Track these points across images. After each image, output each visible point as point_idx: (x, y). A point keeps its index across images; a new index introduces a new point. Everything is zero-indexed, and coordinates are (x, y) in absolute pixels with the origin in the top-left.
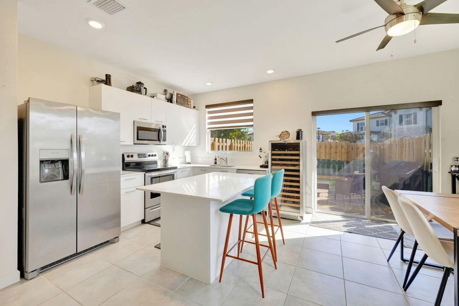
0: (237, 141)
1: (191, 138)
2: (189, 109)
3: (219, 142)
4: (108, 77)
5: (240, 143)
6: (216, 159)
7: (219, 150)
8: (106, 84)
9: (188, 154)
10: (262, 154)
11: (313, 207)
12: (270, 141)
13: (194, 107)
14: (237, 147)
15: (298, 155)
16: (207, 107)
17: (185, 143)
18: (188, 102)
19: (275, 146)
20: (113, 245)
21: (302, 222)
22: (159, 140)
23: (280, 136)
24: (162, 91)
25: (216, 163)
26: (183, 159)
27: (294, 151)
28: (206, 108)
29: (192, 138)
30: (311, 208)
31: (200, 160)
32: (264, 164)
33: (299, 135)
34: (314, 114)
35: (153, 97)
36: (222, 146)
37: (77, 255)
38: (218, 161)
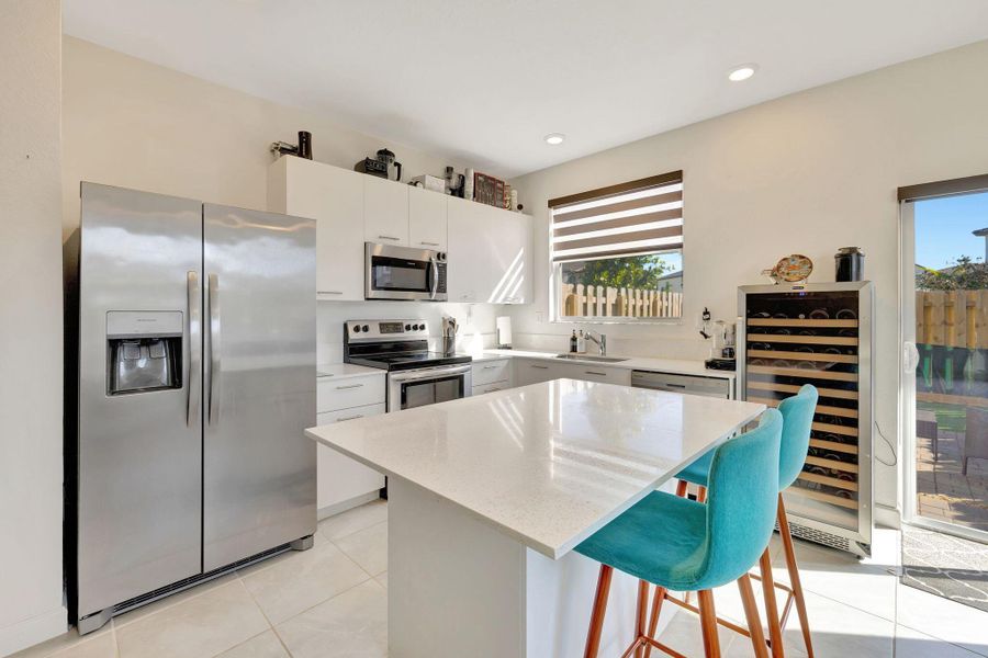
0: (634, 294)
1: (511, 284)
2: (505, 211)
3: (585, 293)
4: (305, 138)
5: (642, 298)
6: (574, 339)
7: (585, 313)
8: (301, 155)
9: (503, 324)
10: (711, 328)
11: (900, 508)
12: (742, 288)
13: (520, 207)
14: (634, 307)
15: (854, 332)
16: (553, 203)
17: (497, 297)
18: (503, 195)
19: (757, 304)
20: (298, 556)
21: (866, 561)
22: (428, 289)
23: (775, 273)
24: (441, 171)
25: (574, 349)
26: (493, 337)
27: (832, 317)
28: (549, 206)
29: (514, 286)
30: (893, 508)
31: (535, 339)
32: (718, 356)
33: (847, 265)
34: (906, 195)
35: (415, 185)
36: (595, 305)
37: (202, 578)
38: (581, 343)
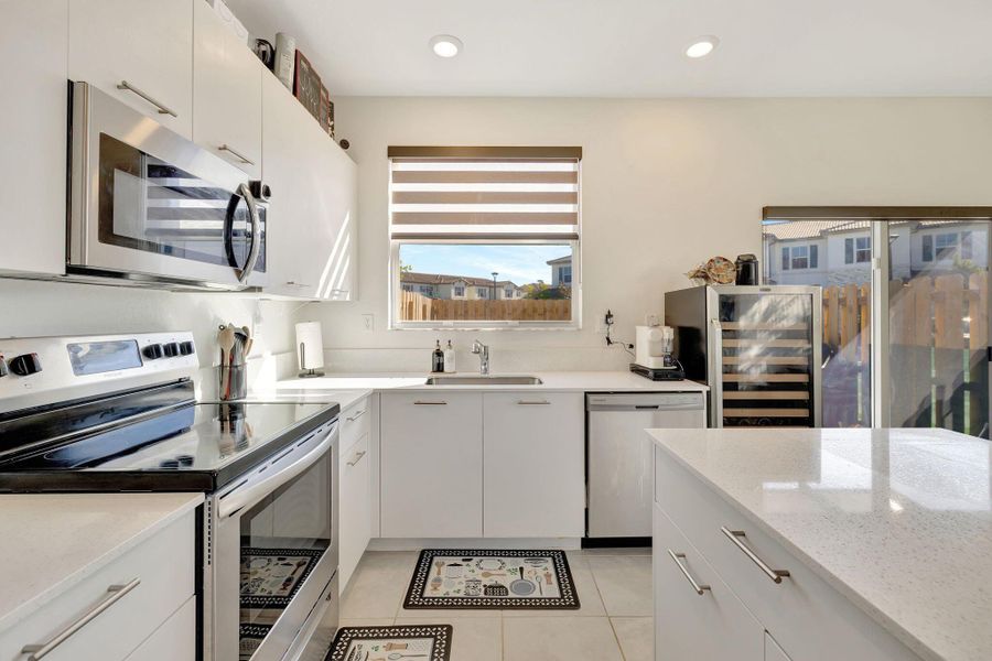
2: (333, 141)
6: (439, 354)
9: (309, 334)
13: (344, 144)
18: (327, 115)
23: (705, 273)
25: (439, 368)
28: (389, 156)
32: (659, 366)
34: (767, 213)
38: (451, 359)
